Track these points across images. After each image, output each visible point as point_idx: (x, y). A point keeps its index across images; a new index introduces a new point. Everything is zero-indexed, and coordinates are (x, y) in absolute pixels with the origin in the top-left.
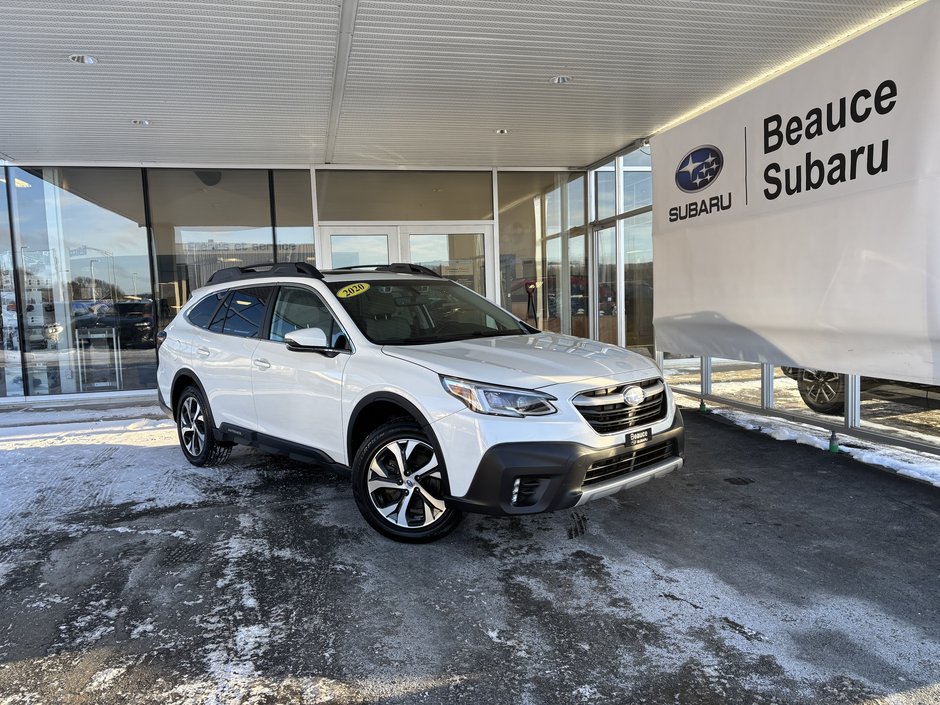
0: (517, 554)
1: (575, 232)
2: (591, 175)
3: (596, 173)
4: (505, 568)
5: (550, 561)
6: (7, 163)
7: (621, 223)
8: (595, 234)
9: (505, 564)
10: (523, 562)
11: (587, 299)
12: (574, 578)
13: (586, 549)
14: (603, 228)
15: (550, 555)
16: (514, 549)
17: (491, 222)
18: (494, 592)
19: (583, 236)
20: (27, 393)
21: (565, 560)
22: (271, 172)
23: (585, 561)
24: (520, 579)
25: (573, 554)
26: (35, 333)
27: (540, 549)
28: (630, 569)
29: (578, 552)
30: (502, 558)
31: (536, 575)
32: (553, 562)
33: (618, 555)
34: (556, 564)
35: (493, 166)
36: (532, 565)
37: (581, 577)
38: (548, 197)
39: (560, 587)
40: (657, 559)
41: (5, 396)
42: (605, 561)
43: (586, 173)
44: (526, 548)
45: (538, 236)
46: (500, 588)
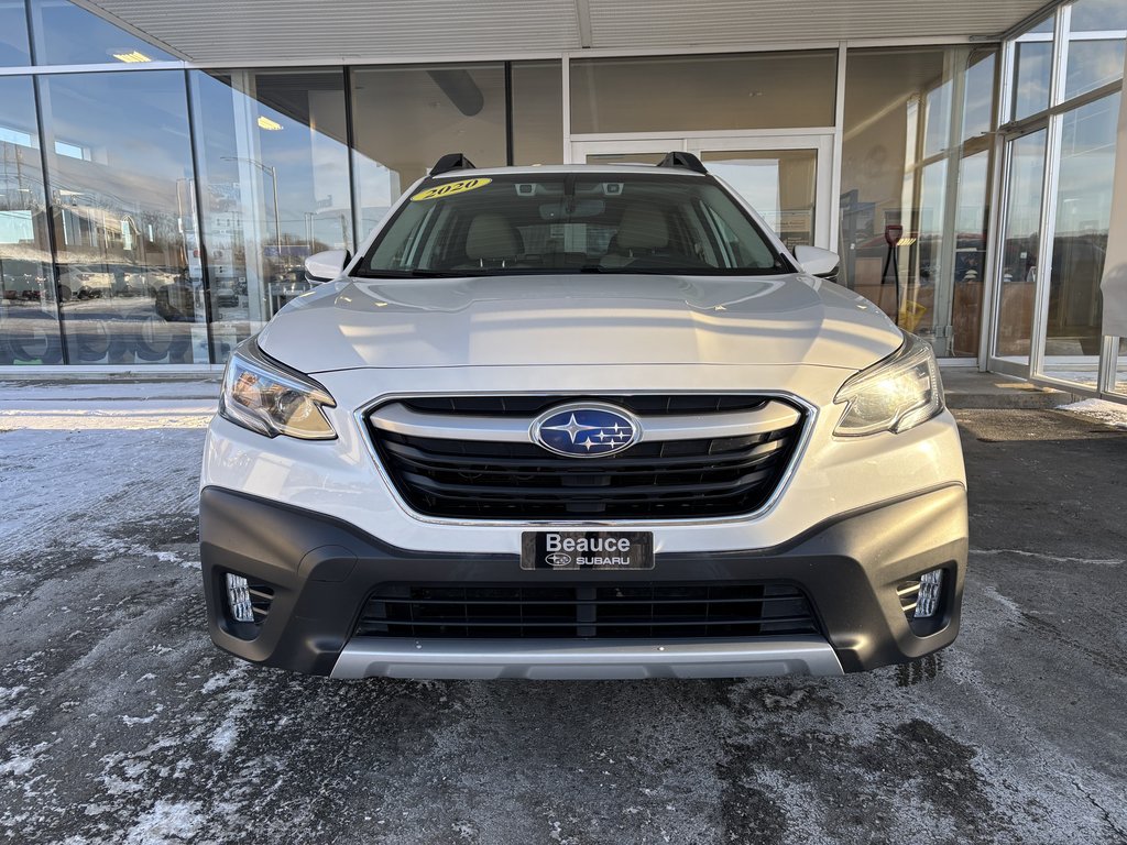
0: (777, 708)
1: (973, 146)
2: (1009, 49)
3: (1018, 44)
4: (739, 740)
5: (847, 737)
6: (187, 65)
7: (1057, 122)
8: (1009, 146)
9: (744, 730)
10: (785, 730)
11: (984, 255)
12: (896, 801)
13: (936, 718)
14: (1023, 133)
15: (848, 721)
16: (773, 692)
17: (829, 130)
18: (697, 808)
19: (986, 152)
20: (213, 361)
21: (882, 743)
22: (508, 64)
23: (930, 754)
24: (768, 778)
25: (903, 729)
26: (224, 287)
27: (829, 701)
28: (1043, 797)
29: (916, 723)
30: (743, 711)
31: (806, 773)
32: (854, 743)
33: (1012, 750)
34: (860, 750)
35: (840, 40)
36: (803, 742)
37: (915, 801)
38: (931, 97)
39: (858, 821)
40: (1115, 776)
41: (192, 362)
42: (980, 763)
43: (999, 45)
44: (800, 695)
45: (910, 161)
46: (714, 799)
